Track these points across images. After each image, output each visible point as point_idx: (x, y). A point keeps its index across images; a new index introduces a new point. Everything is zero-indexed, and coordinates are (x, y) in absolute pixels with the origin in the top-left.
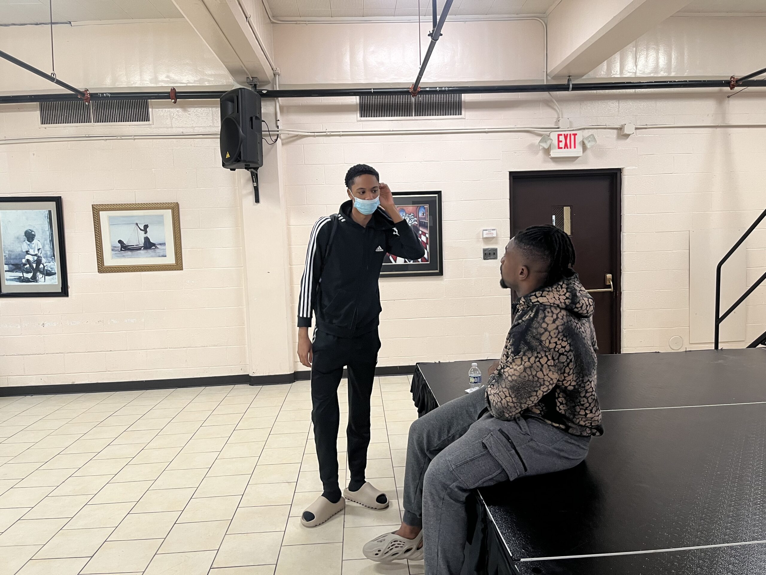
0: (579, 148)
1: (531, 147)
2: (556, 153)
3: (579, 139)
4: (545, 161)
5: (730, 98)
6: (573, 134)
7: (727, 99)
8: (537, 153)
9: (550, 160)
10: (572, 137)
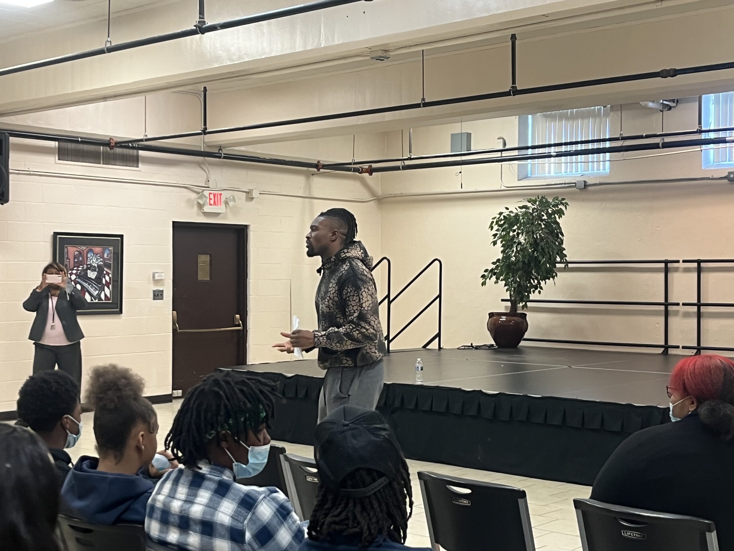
0: (223, 206)
1: (189, 201)
2: (207, 209)
3: (223, 199)
4: (198, 215)
5: (314, 176)
6: (219, 194)
7: (312, 176)
8: (193, 207)
9: (201, 213)
10: (219, 196)
